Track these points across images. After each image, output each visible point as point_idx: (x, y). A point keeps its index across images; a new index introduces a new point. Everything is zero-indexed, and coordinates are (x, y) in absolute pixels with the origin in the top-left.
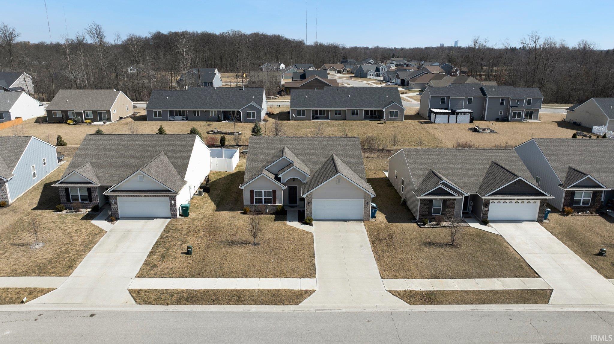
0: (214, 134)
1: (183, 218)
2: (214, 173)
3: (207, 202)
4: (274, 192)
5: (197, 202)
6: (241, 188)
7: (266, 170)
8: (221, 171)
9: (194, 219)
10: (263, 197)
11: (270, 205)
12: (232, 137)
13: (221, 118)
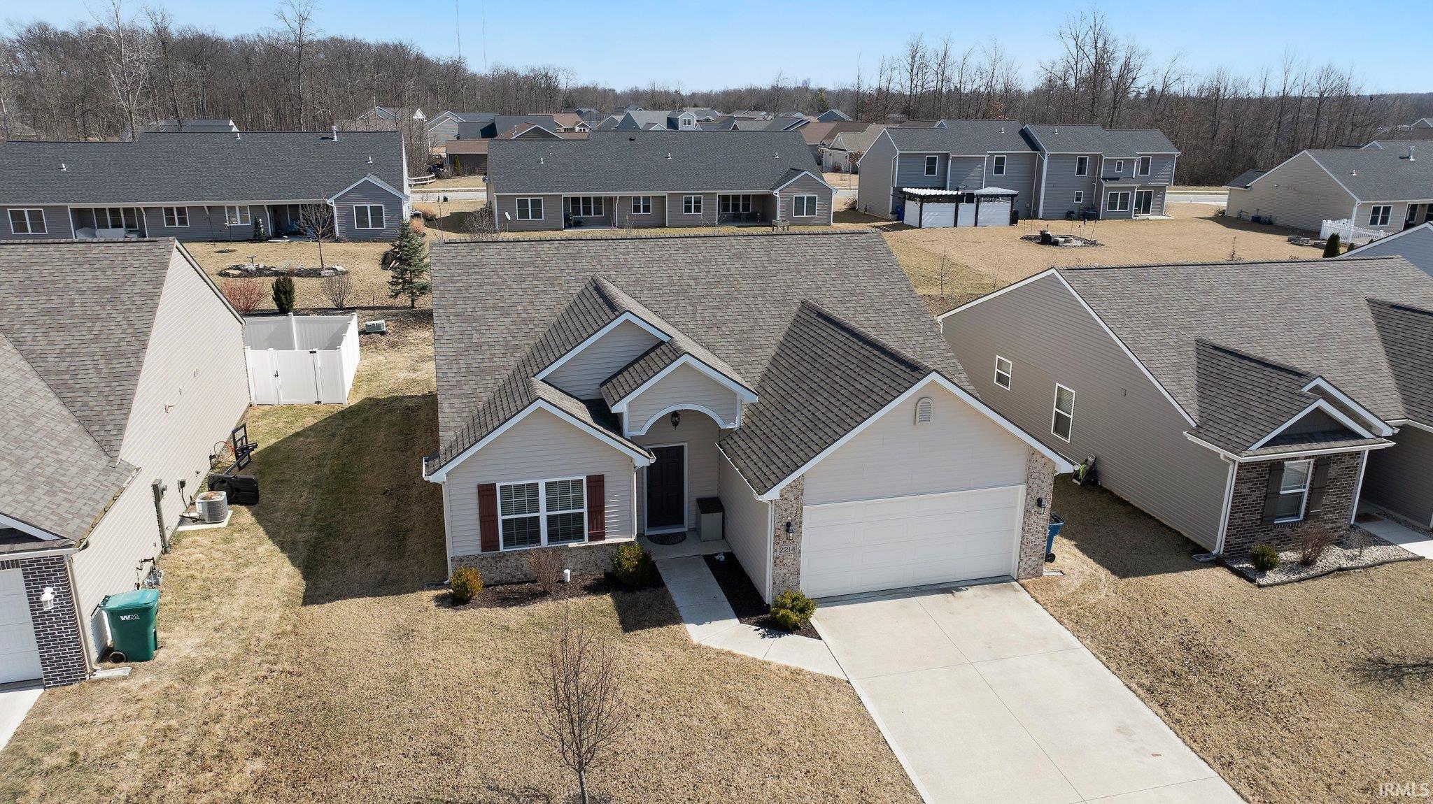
0: (245, 277)
1: (122, 670)
2: (265, 414)
3: (252, 557)
4: (596, 483)
5: (198, 562)
6: (432, 479)
7: (542, 380)
8: (296, 401)
9: (188, 674)
10: (543, 514)
11: (574, 548)
12: (314, 282)
13: (266, 227)
